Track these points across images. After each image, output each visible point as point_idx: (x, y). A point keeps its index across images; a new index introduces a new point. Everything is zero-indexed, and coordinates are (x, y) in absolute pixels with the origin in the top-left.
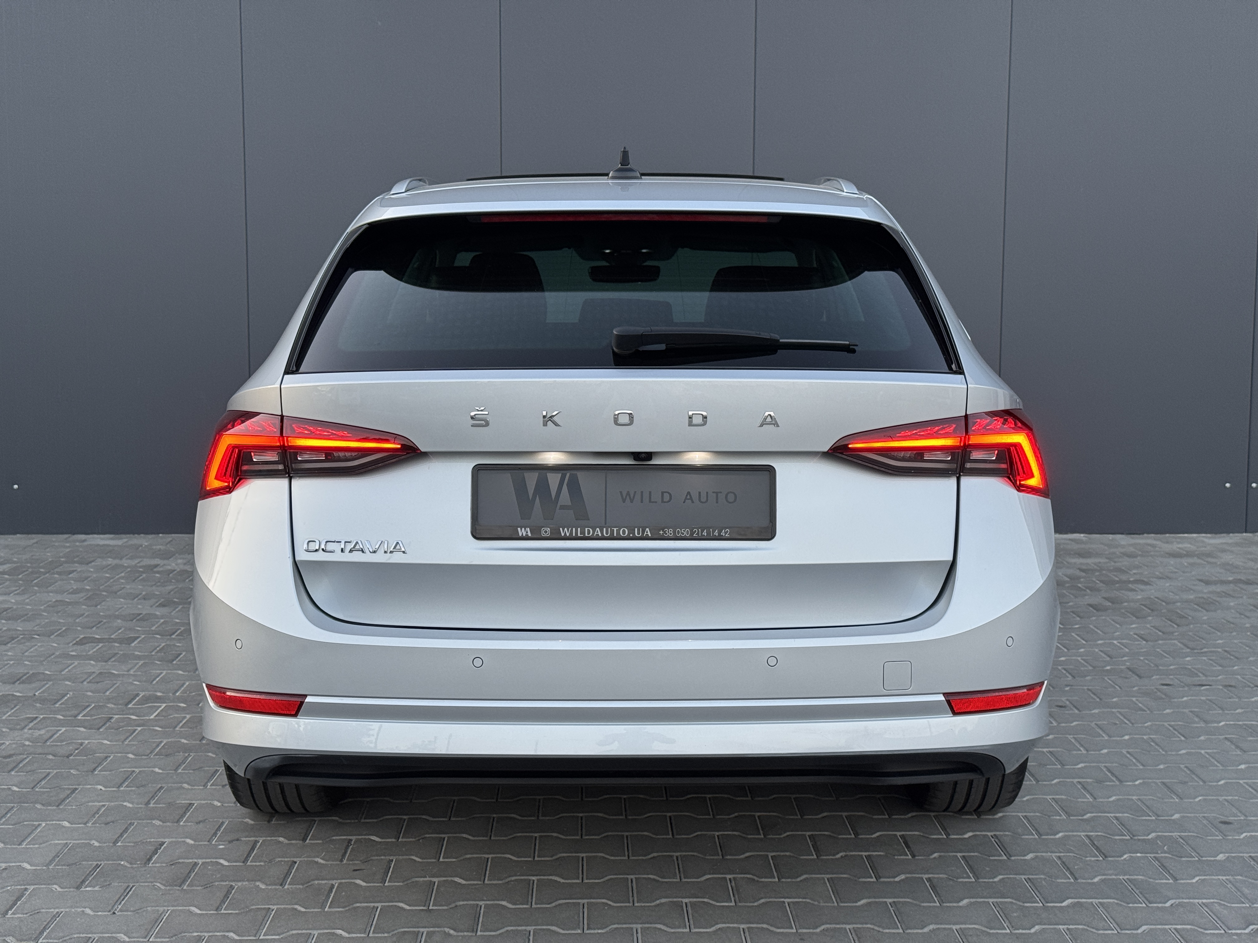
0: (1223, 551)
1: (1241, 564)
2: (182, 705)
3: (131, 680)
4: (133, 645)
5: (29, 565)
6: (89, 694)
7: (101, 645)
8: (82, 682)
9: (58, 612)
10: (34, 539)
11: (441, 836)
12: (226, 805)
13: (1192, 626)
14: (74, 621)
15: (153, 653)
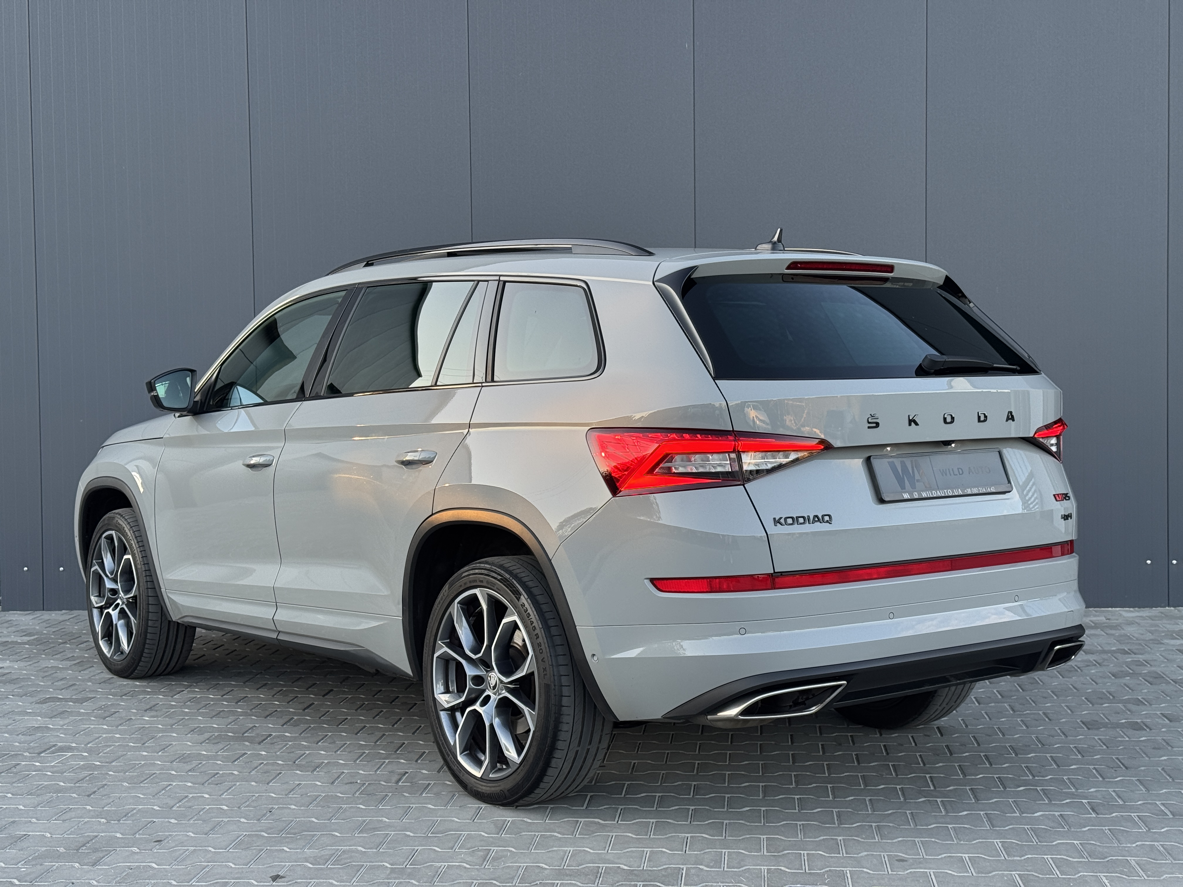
0: (1130, 623)
1: (1136, 635)
2: (86, 754)
3: (58, 734)
4: (84, 704)
5: (53, 636)
6: (17, 744)
7: (58, 703)
8: (18, 735)
9: (43, 678)
10: (72, 614)
11: (209, 864)
12: (55, 836)
13: (1036, 691)
14: (53, 683)
15: (95, 711)
